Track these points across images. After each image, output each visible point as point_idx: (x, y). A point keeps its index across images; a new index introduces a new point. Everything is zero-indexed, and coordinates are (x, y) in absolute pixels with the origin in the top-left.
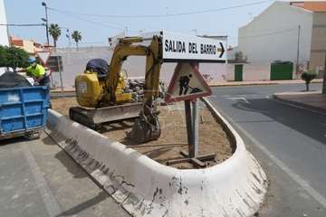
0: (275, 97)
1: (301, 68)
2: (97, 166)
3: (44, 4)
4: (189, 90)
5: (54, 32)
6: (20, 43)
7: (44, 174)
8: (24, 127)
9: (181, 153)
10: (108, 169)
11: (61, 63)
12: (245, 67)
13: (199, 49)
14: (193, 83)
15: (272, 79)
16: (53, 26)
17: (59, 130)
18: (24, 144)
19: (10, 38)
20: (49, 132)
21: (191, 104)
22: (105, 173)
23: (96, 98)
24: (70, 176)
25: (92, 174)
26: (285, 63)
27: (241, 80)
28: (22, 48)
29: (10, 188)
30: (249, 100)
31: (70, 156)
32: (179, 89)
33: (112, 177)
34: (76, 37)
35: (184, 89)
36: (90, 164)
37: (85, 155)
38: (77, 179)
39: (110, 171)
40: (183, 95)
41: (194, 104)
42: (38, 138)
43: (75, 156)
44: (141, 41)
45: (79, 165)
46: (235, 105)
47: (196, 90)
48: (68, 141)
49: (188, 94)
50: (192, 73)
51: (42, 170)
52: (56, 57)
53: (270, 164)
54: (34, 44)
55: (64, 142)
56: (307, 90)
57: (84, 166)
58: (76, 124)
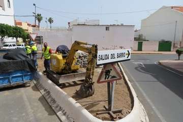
0: (160, 63)
1: (176, 45)
2: (61, 109)
3: (34, 5)
4: (110, 77)
5: (39, 18)
6: (20, 24)
7: (33, 111)
8: (23, 80)
9: (104, 107)
10: (66, 113)
11: (42, 40)
12: (144, 43)
13: (116, 56)
14: (112, 73)
15: (159, 51)
16: (38, 15)
17: (41, 82)
18: (22, 89)
19: (15, 21)
20: (35, 82)
21: (111, 84)
22: (65, 114)
23: (61, 68)
24: (46, 114)
25: (58, 114)
26: (167, 42)
27: (141, 51)
28: (21, 27)
29: (16, 119)
30: (144, 65)
31: (46, 100)
32: (105, 77)
33: (68, 118)
34: (51, 21)
35: (107, 76)
36: (57, 107)
37: (54, 101)
38: (50, 116)
39: (67, 114)
40: (107, 80)
41: (112, 84)
42: (29, 86)
43: (49, 100)
44: (86, 44)
45: (51, 107)
46: (136, 68)
47: (114, 77)
48: (45, 90)
49: (109, 79)
50: (112, 68)
51: (32, 108)
52: (39, 37)
53: (152, 113)
54: (28, 24)
55: (43, 90)
56: (179, 59)
57: (53, 108)
58: (50, 82)
